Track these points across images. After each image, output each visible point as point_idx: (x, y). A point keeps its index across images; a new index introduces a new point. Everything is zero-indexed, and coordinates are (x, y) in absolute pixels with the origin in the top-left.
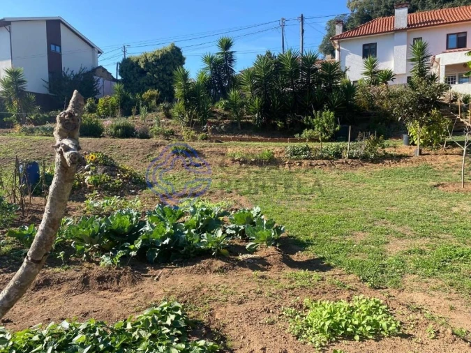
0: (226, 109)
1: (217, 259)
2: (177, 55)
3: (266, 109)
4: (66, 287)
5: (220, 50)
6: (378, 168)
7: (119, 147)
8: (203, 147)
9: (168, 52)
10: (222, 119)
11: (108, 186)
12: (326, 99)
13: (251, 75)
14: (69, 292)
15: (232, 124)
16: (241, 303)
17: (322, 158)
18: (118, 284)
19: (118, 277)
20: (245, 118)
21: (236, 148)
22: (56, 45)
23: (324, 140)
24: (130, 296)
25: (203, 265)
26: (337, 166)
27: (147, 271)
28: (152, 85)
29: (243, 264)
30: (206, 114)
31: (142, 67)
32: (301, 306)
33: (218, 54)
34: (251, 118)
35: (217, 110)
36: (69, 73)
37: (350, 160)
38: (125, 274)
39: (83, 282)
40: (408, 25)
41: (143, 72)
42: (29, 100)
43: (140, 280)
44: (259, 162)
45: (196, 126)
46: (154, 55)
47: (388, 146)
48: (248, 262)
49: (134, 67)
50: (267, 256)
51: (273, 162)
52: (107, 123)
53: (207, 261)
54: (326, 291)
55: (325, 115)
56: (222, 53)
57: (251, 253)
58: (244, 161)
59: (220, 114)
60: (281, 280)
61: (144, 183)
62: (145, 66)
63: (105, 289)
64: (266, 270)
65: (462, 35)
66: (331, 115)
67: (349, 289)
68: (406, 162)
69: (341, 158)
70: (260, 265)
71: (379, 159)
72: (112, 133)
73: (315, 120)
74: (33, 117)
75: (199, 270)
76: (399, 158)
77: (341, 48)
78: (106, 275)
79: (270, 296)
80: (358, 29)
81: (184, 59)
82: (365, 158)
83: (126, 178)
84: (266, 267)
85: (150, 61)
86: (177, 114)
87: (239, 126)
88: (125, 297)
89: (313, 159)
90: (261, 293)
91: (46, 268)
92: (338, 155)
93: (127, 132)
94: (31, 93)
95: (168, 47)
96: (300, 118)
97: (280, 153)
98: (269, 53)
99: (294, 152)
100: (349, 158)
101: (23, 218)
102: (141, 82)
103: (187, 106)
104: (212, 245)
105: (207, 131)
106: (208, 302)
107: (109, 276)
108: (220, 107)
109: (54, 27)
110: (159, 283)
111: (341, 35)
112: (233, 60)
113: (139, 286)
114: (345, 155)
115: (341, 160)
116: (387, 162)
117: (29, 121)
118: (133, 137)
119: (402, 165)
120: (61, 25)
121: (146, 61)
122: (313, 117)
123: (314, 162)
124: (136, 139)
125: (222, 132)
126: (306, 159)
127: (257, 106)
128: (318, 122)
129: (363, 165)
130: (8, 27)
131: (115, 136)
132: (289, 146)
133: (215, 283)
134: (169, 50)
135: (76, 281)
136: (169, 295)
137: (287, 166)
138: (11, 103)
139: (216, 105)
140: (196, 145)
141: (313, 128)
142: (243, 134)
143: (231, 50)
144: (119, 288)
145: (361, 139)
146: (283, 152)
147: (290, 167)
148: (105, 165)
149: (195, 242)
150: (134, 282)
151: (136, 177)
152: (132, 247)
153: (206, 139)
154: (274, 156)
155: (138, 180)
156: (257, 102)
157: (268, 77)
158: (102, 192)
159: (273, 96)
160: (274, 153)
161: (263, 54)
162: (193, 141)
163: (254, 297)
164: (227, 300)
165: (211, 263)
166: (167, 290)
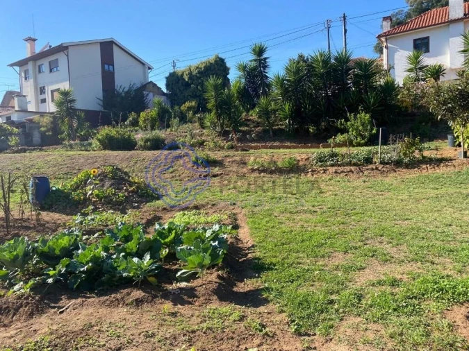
0: (260, 117)
1: (138, 289)
2: (221, 66)
3: (296, 114)
5: (254, 57)
6: (413, 174)
7: (144, 160)
8: (226, 157)
9: (211, 64)
10: (254, 127)
11: (111, 200)
12: (362, 101)
13: (281, 82)
15: (265, 131)
16: (119, 349)
17: (350, 164)
18: (12, 317)
19: (17, 310)
20: (277, 125)
21: (261, 155)
22: (109, 65)
23: (359, 145)
24: (13, 332)
25: (118, 296)
26: (365, 173)
27: (57, 300)
28: (194, 97)
29: (166, 295)
30: (236, 123)
31: (186, 80)
33: (251, 61)
34: (281, 125)
35: (252, 118)
36: (121, 91)
37: (382, 166)
38: (28, 304)
40: (465, 15)
41: (187, 85)
42: (78, 117)
43: (42, 312)
44: (280, 171)
45: (225, 134)
46: (197, 68)
47: (429, 149)
48: (174, 293)
49: (179, 80)
50: (201, 286)
51: (295, 169)
52: (139, 136)
53: (125, 291)
54: (234, 336)
55: (361, 118)
56: (255, 60)
58: (263, 170)
59: (254, 122)
60: (194, 318)
61: (152, 196)
62: (190, 78)
64: (190, 303)
66: (366, 118)
67: (266, 334)
68: (447, 166)
69: (371, 163)
70: (185, 297)
71: (414, 164)
72: (141, 146)
73: (349, 123)
74: (82, 133)
75: (112, 302)
76: (439, 161)
77: (389, 45)
78: (4, 306)
79: (159, 341)
80: (408, 23)
81: (228, 69)
82: (398, 164)
83: (133, 191)
84: (191, 300)
85: (194, 73)
86: (209, 124)
87: (271, 134)
88: (6, 335)
89: (339, 166)
92: (368, 160)
93: (156, 144)
94: (81, 110)
95: (212, 58)
96: (333, 122)
97: (306, 160)
98: (301, 57)
99: (320, 158)
100: (381, 163)
102: (186, 94)
103: (219, 117)
104: (135, 273)
105: (232, 139)
106: (81, 347)
107: (8, 307)
108: (254, 115)
109: (107, 48)
110: (62, 316)
111: (389, 31)
112: (266, 67)
114: (376, 160)
115: (370, 166)
116: (424, 166)
117: (79, 137)
119: (441, 170)
120: (114, 45)
121: (190, 74)
122: (347, 120)
123: (340, 169)
125: (253, 141)
126: (332, 166)
127: (287, 111)
128: (353, 125)
129: (396, 172)
130: (65, 52)
131: (145, 148)
132: (314, 152)
134: (213, 62)
136: (51, 334)
137: (309, 175)
138: (63, 122)
139: (250, 113)
140: (218, 155)
141: (348, 132)
142: (275, 141)
143: (265, 56)
144: (12, 322)
145: (394, 142)
146: (308, 158)
147: (313, 175)
148: (113, 178)
149: (121, 268)
150: (31, 315)
151: (142, 190)
152: (52, 273)
153: (232, 148)
154: (298, 164)
155: (144, 193)
156: (287, 107)
157: (299, 80)
158: (105, 206)
159: (304, 101)
160: (299, 161)
161: (296, 57)
162: (219, 151)
163: (140, 341)
164: (104, 345)
165: (128, 294)
166: (55, 327)
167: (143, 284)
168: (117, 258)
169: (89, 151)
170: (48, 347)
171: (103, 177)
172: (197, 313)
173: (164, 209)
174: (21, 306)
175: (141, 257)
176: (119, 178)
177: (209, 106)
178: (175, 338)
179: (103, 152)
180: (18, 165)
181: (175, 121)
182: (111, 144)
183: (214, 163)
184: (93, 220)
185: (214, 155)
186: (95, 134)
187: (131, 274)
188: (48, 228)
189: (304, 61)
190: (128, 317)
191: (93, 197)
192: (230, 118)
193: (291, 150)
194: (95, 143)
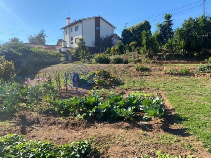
0: (167, 48)
1: (127, 122)
2: (147, 25)
3: (188, 47)
4: (60, 126)
5: (165, 20)
7: (114, 68)
8: (151, 67)
9: (143, 24)
10: (164, 53)
11: (103, 84)
13: (180, 31)
14: (60, 128)
15: (170, 55)
16: (125, 146)
18: (79, 128)
19: (80, 125)
20: (177, 52)
21: (168, 67)
22: (98, 27)
24: (81, 133)
25: (118, 124)
27: (94, 123)
28: (134, 40)
29: (139, 126)
30: (156, 51)
31: (131, 32)
32: (154, 154)
33: (164, 22)
34: (180, 52)
35: (163, 49)
36: (103, 38)
38: (83, 123)
39: (66, 125)
41: (131, 34)
42: (86, 50)
43: (89, 127)
44: (180, 74)
45: (150, 57)
46: (136, 26)
48: (142, 126)
49: (128, 32)
50: (154, 124)
51: (187, 74)
52: (112, 58)
53: (121, 122)
54: (177, 148)
56: (166, 22)
57: (147, 121)
58: (171, 74)
59: (164, 51)
60: (154, 138)
61: (119, 83)
62: (133, 31)
63: (73, 129)
64: (150, 131)
67: (193, 150)
70: (148, 128)
72: (113, 62)
74: (88, 56)
75: (116, 126)
78: (75, 123)
79: (142, 146)
81: (151, 26)
83: (112, 81)
84: (151, 130)
85: (135, 29)
86: (142, 52)
87: (174, 56)
88: (78, 134)
90: (138, 143)
91: (58, 117)
93: (119, 61)
94: (87, 47)
95: (143, 22)
96: (208, 50)
97: (193, 69)
98: (191, 18)
99: (202, 69)
101: (66, 96)
102: (131, 39)
103: (147, 48)
104: (125, 115)
105: (154, 59)
106: (109, 143)
107: (77, 123)
108: (164, 47)
109: (98, 20)
110: (97, 129)
112: (171, 24)
113: (86, 130)
117: (86, 58)
118: (121, 63)
120: (100, 19)
121: (133, 29)
124: (122, 64)
125: (164, 59)
126: (208, 72)
127: (183, 46)
130: (81, 22)
131: (114, 63)
132: (199, 65)
133: (119, 134)
134: (144, 23)
135: (64, 124)
136: (95, 136)
137: (196, 76)
138: (80, 51)
139: (163, 47)
140: (148, 66)
142: (175, 60)
143: (171, 19)
144: (79, 129)
146: (195, 69)
147: (197, 77)
148: (104, 75)
149: (118, 112)
150: (85, 128)
151: (116, 81)
152: (91, 112)
153: (154, 63)
154: (189, 71)
155: (116, 82)
156: (183, 44)
157: (189, 31)
158: (101, 87)
159: (192, 40)
160: (190, 70)
161: (188, 19)
162: (148, 64)
163: (133, 144)
164: (118, 144)
165: (123, 124)
166: (96, 134)
167: (128, 121)
168: (116, 108)
169: (92, 64)
170: (96, 141)
171: (100, 74)
172: (156, 136)
173: (126, 89)
174: (81, 124)
175: (127, 108)
176: (106, 75)
177: (143, 44)
178: (148, 145)
179: (97, 64)
180: (66, 69)
181: (127, 51)
182: (100, 61)
183: (146, 70)
184: (98, 92)
185: (145, 66)
186: (94, 56)
187: (123, 115)
188: (80, 94)
189: (192, 21)
190: (125, 133)
191: (96, 83)
192: (153, 49)
193: (185, 64)
194: (94, 60)
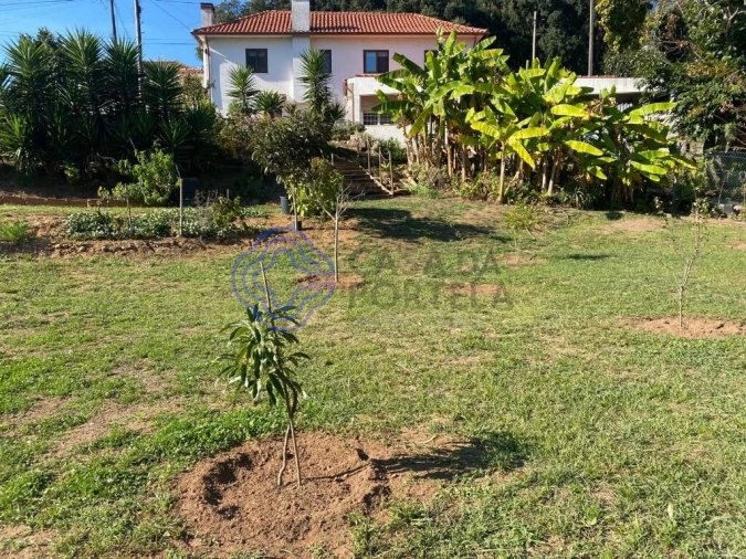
3: (36, 140)
6: (230, 253)
12: (158, 131)
17: (132, 235)
23: (154, 204)
26: (157, 250)
34: (7, 158)
37: (184, 239)
40: (311, 28)
47: (255, 216)
51: (25, 243)
55: (157, 160)
65: (383, 55)
66: (166, 160)
69: (168, 236)
71: (232, 238)
73: (137, 167)
77: (211, 50)
80: (238, 22)
82: (210, 237)
89: (114, 239)
92: (164, 230)
96: (109, 161)
97: (52, 226)
98: (44, 34)
99: (79, 225)
100: (183, 235)
111: (210, 28)
114: (176, 230)
115: (165, 241)
116: (247, 241)
122: (134, 161)
123: (114, 244)
126: (101, 238)
128: (143, 171)
129: (205, 249)
132: (72, 212)
137: (55, 254)
141: (136, 181)
145: (203, 203)
146: (58, 224)
147: (62, 255)
154: (34, 233)
156: (16, 126)
157: (41, 78)
159: (52, 118)
160: (37, 228)
189: (51, 44)
193: (24, 207)
